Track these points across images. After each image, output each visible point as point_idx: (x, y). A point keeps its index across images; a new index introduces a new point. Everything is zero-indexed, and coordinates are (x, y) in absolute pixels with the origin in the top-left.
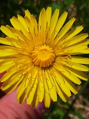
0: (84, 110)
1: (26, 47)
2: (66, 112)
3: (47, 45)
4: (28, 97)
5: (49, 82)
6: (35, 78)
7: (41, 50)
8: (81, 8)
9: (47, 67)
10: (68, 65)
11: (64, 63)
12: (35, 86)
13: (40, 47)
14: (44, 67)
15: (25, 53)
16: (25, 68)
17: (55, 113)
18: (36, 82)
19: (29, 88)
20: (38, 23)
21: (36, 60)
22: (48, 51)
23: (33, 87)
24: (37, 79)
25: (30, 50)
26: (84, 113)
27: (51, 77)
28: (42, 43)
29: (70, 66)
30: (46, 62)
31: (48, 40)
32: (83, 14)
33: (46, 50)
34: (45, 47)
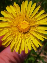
0: (45, 57)
1: (14, 22)
2: (35, 59)
3: (25, 21)
4: (16, 48)
5: (27, 40)
6: (20, 38)
7: (23, 23)
8: (44, 3)
9: (26, 32)
10: (37, 31)
11: (35, 30)
12: (20, 42)
13: (22, 21)
14: (25, 32)
15: (14, 25)
16: (14, 33)
17: (30, 59)
18: (20, 40)
19: (17, 44)
20: (21, 9)
21: (20, 29)
22: (26, 24)
23: (18, 43)
24: (21, 38)
25: (17, 23)
26: (45, 59)
27: (28, 37)
28: (23, 19)
29: (38, 31)
30: (25, 29)
31: (26, 18)
32: (45, 6)
33: (25, 23)
34: (24, 22)
